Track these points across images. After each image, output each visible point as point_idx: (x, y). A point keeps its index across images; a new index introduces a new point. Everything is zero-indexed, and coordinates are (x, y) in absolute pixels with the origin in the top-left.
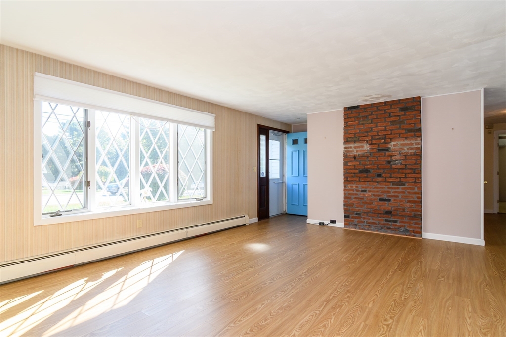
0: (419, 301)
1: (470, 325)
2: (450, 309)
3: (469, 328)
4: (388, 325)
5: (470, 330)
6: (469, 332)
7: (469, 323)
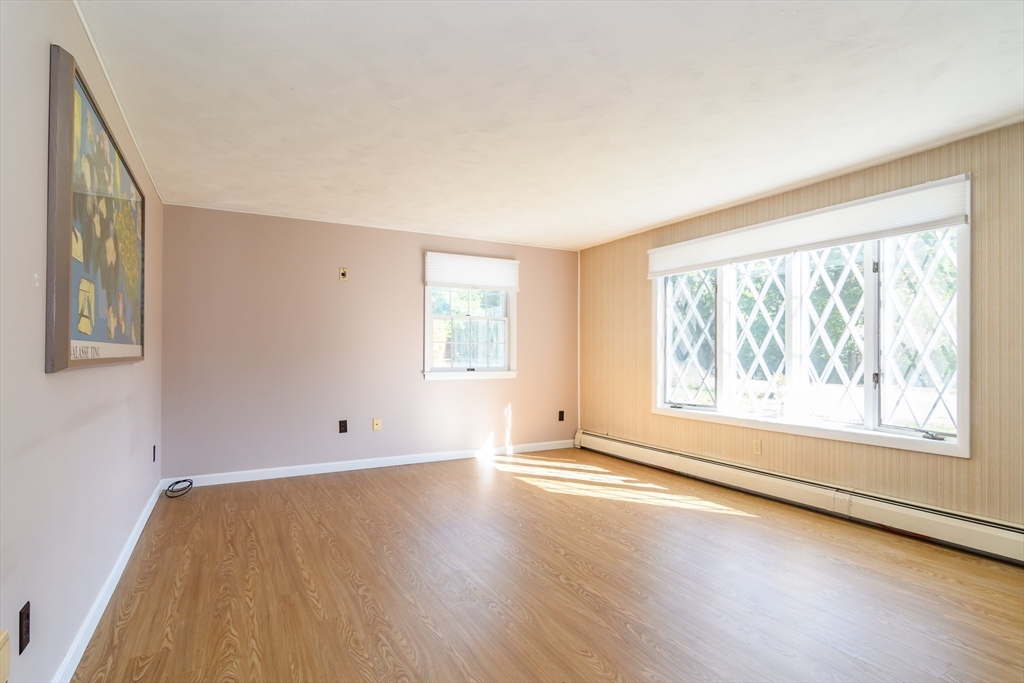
0: (352, 649)
1: (253, 649)
2: (292, 667)
3: (255, 643)
4: (359, 587)
5: (253, 640)
6: (253, 637)
7: (254, 653)
